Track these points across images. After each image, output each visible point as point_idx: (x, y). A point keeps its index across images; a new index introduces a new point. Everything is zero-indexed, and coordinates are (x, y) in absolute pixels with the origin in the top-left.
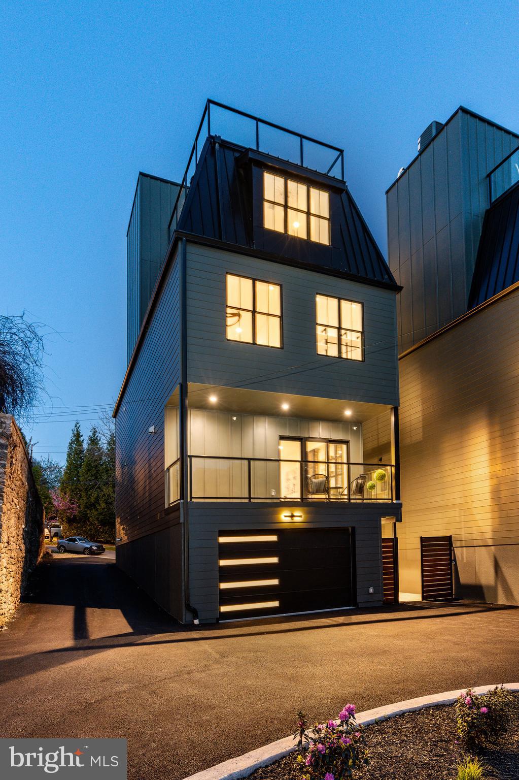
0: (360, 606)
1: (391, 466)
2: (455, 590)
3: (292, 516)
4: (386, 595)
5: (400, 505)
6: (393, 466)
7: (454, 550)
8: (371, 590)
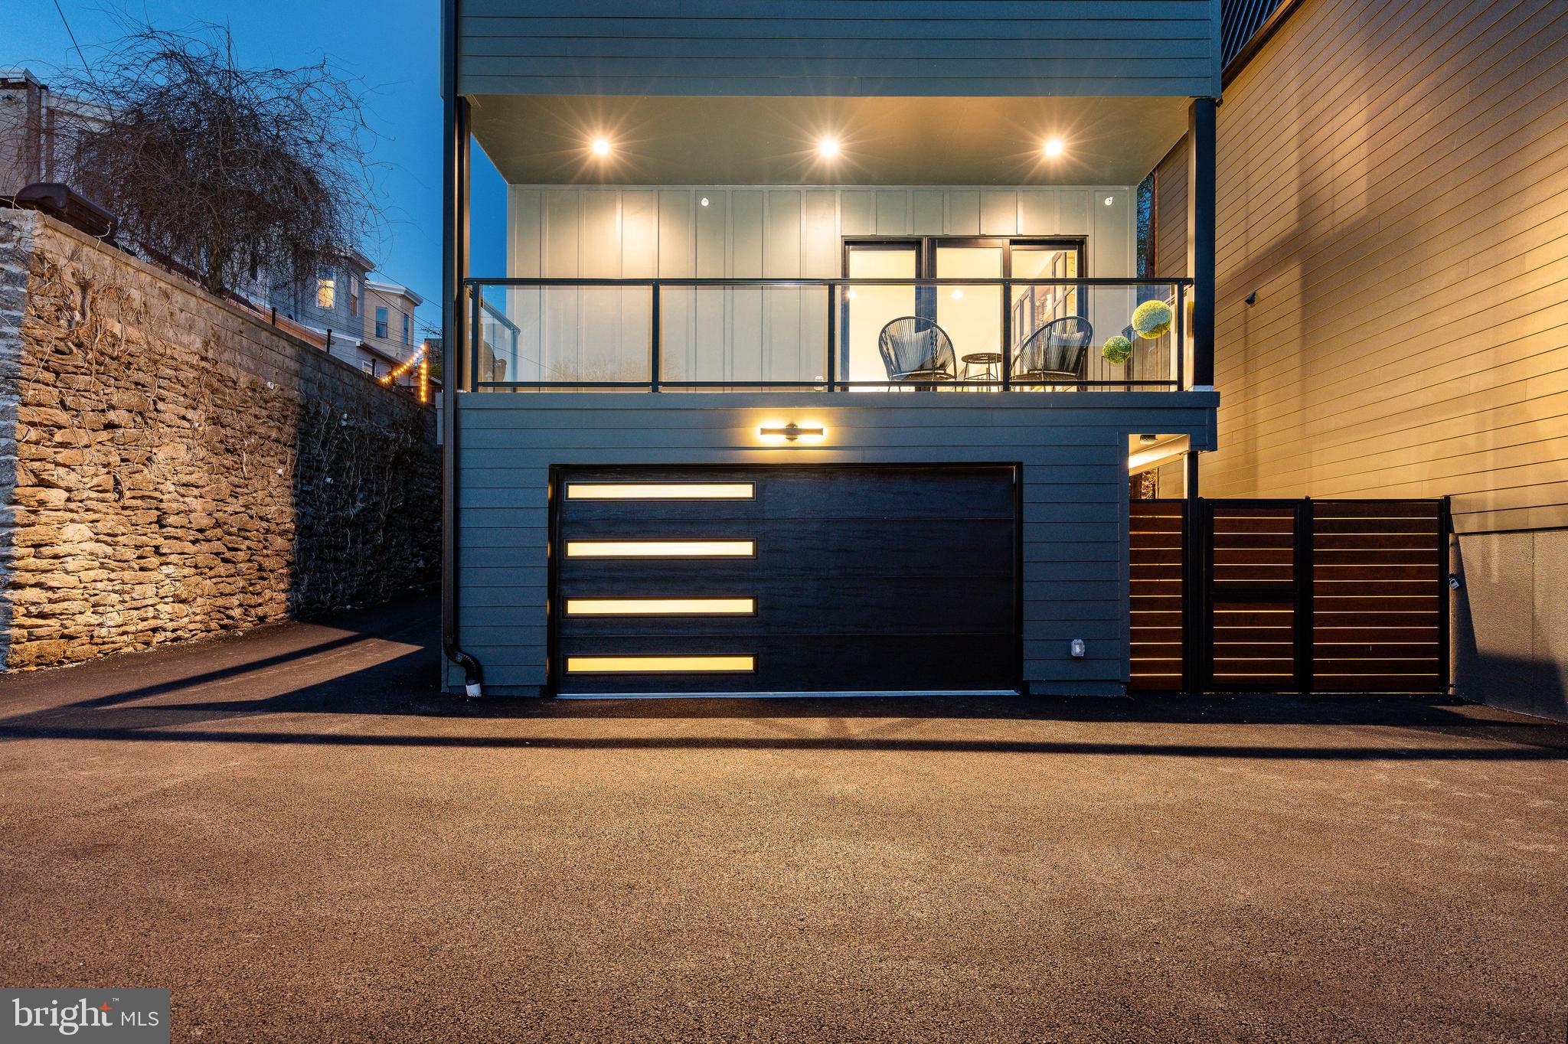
0: (1034, 690)
1: (1183, 282)
2: (1457, 668)
3: (792, 431)
4: (1137, 668)
5: (1214, 399)
6: (1188, 281)
7: (1457, 544)
8: (1077, 649)
